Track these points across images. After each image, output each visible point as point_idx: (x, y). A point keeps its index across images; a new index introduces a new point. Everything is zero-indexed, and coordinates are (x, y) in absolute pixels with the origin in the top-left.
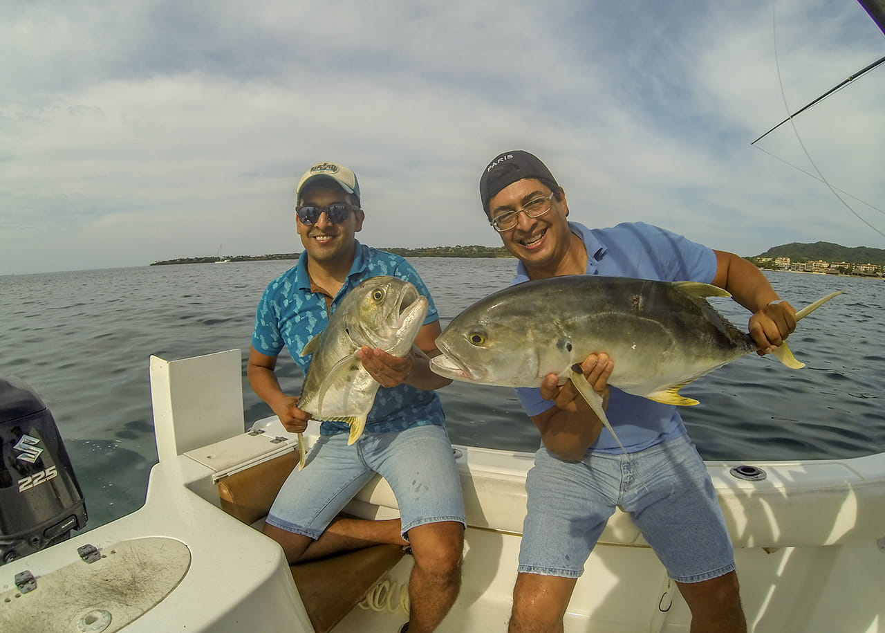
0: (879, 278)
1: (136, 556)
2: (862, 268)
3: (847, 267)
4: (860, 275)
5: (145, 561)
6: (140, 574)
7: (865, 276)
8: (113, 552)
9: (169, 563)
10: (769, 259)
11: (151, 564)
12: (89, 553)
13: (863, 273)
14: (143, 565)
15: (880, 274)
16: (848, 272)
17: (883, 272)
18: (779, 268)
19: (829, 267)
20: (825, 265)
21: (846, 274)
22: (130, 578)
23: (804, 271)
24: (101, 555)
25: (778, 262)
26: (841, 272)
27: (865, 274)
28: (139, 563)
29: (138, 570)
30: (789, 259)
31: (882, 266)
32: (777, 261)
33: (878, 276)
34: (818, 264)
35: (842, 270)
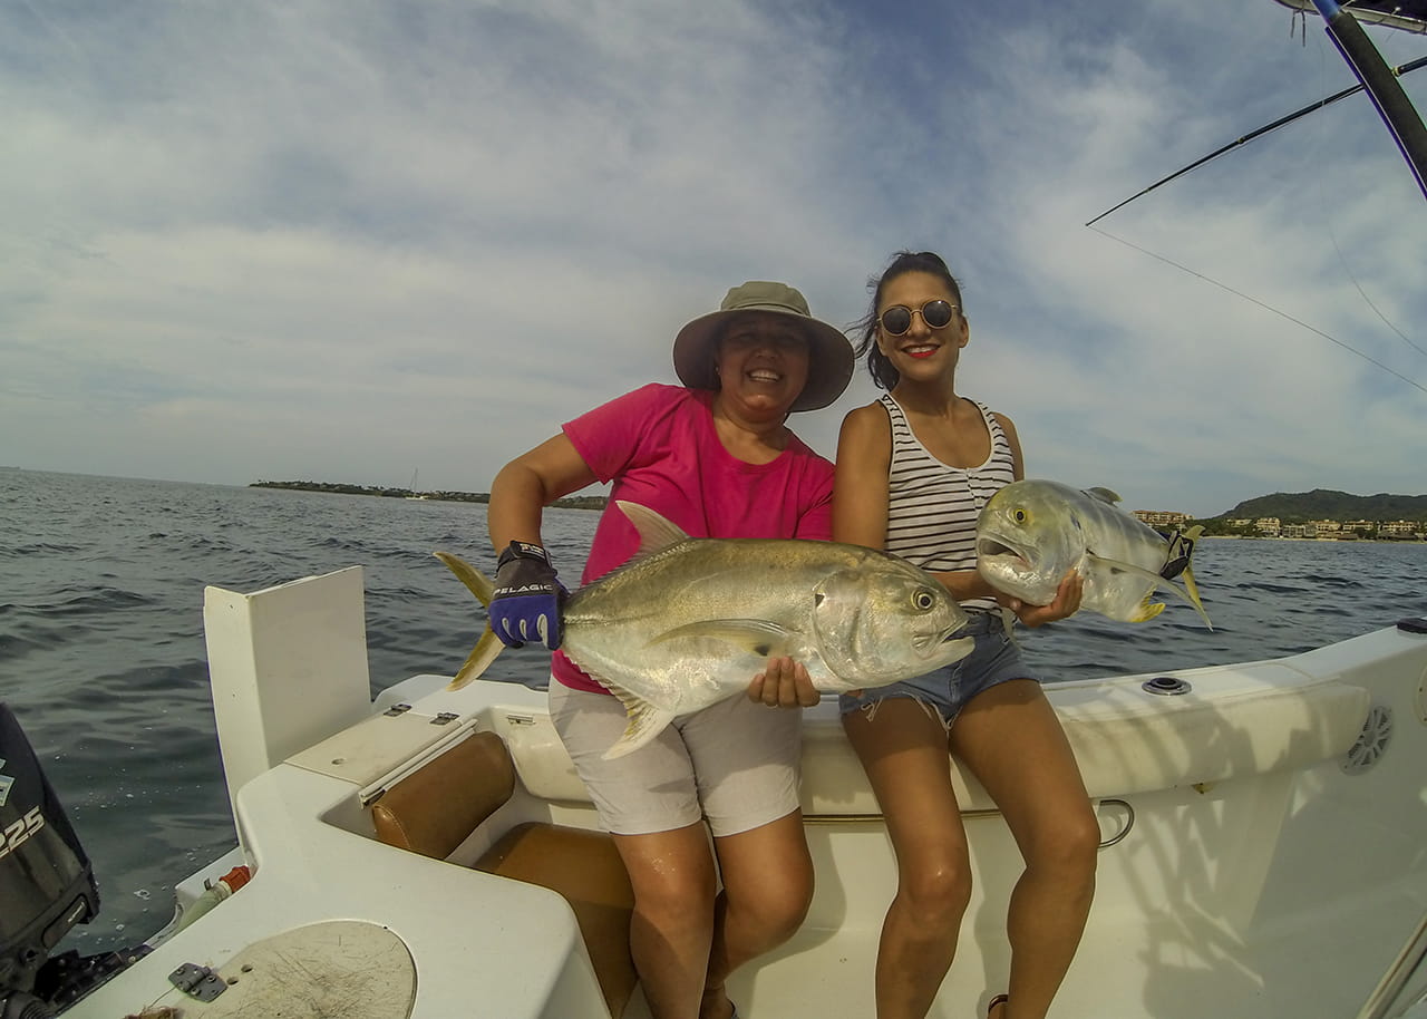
0: (1419, 542)
1: (296, 967)
2: (1392, 528)
3: (1369, 527)
4: (1389, 538)
5: (322, 972)
6: (325, 1000)
7: (1398, 539)
8: (247, 970)
9: (370, 966)
10: (1246, 522)
11: (338, 977)
12: (199, 982)
13: (1393, 535)
14: (324, 982)
15: (1420, 535)
16: (1371, 535)
17: (1423, 531)
18: (1264, 535)
19: (1341, 529)
20: (1335, 526)
21: (1368, 538)
22: (310, 1011)
23: (1303, 537)
24: (225, 981)
25: (1261, 524)
26: (1361, 537)
27: (1398, 537)
28: (311, 979)
29: (317, 993)
30: (1277, 520)
31: (1422, 523)
32: (1258, 524)
33: (1417, 538)
34: (1323, 525)
35: (1361, 533)
